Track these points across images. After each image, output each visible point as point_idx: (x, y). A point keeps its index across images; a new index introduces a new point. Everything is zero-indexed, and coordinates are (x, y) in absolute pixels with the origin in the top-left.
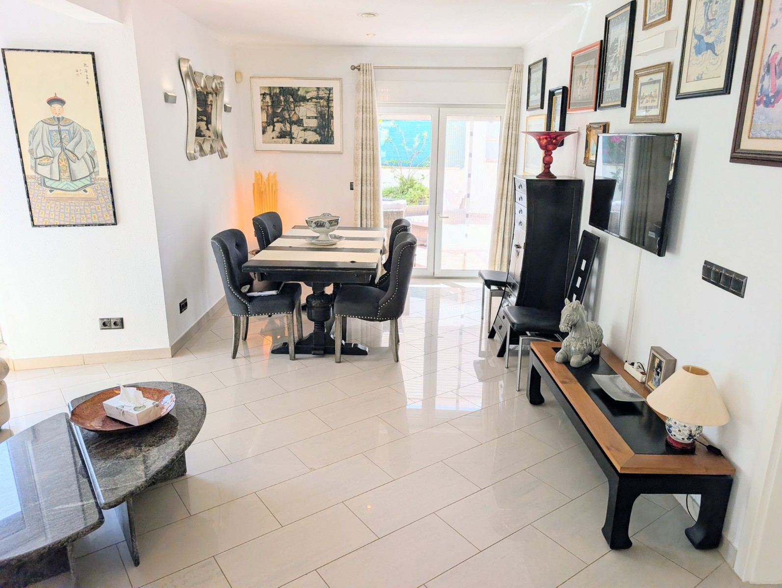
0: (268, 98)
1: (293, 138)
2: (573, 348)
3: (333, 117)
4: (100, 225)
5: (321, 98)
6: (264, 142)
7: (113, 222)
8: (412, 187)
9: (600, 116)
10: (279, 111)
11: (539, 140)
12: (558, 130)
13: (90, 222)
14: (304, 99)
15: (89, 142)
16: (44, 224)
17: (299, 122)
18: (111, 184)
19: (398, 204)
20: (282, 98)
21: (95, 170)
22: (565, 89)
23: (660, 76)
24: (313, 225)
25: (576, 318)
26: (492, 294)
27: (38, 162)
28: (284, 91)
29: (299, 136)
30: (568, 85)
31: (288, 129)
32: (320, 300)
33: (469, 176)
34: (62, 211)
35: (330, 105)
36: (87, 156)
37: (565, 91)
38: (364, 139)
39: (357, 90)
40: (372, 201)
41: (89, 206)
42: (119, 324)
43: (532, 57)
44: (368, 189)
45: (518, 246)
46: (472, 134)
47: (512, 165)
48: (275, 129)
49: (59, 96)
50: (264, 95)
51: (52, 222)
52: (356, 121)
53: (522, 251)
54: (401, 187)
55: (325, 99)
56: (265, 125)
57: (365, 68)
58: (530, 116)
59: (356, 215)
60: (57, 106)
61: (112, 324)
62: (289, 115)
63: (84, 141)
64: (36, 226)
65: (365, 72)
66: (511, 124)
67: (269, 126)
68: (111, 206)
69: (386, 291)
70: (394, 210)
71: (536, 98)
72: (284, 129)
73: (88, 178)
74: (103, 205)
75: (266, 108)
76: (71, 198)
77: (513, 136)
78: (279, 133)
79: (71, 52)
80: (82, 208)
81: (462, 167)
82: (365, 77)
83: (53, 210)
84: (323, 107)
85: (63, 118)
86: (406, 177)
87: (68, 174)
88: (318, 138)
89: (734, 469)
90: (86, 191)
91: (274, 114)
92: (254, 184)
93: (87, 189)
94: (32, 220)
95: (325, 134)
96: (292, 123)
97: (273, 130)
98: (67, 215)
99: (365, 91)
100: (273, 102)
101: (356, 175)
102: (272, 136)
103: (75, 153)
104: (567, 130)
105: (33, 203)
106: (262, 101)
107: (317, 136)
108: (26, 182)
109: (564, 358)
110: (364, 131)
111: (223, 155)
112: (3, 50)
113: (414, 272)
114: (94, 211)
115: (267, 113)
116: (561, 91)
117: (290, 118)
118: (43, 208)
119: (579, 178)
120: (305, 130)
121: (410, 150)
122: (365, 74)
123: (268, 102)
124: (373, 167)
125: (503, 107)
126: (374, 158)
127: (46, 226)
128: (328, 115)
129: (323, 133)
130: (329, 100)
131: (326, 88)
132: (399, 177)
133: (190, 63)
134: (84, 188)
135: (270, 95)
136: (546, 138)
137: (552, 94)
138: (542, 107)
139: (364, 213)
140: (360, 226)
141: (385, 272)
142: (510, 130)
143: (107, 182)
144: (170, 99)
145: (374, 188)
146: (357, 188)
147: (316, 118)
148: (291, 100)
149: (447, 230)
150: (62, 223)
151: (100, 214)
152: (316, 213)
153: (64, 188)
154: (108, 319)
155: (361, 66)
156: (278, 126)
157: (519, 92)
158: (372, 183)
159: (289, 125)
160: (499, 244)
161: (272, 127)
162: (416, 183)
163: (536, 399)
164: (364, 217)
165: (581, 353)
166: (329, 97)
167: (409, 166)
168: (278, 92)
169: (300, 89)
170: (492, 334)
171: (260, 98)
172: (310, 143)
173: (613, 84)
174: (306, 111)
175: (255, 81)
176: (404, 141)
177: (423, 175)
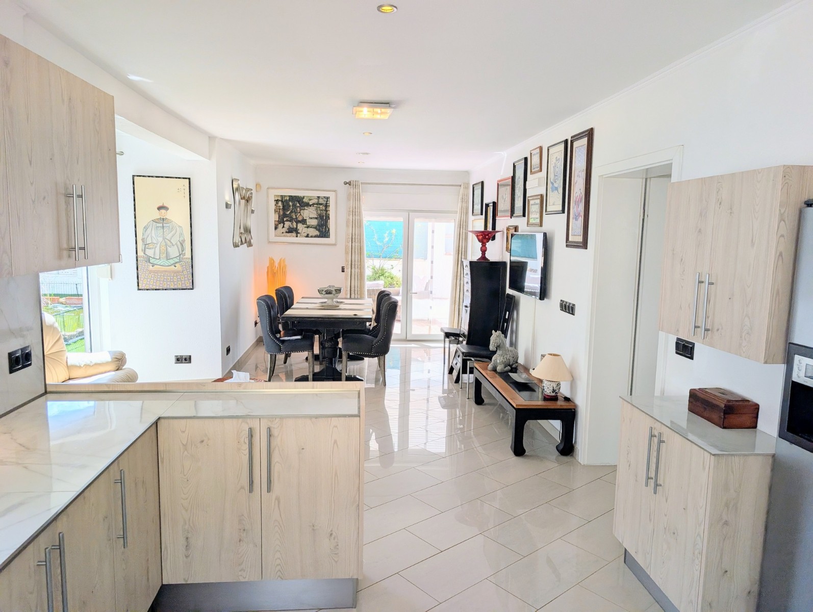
0: (280, 204)
1: (299, 233)
2: (498, 361)
3: (329, 218)
4: (182, 289)
5: (321, 204)
6: (276, 236)
7: (191, 287)
8: (383, 275)
9: (514, 222)
10: (288, 213)
11: (477, 236)
12: (491, 230)
13: (176, 287)
14: (308, 205)
15: (181, 234)
16: (146, 288)
17: (304, 221)
18: (192, 262)
19: (377, 284)
20: (291, 204)
21: (183, 253)
22: (494, 203)
23: (538, 201)
24: (324, 293)
25: (498, 341)
26: (450, 342)
27: (146, 247)
28: (292, 198)
29: (303, 231)
30: (496, 201)
31: (295, 226)
32: (331, 342)
33: (432, 262)
34: (158, 279)
35: (327, 209)
36: (179, 243)
37: (495, 204)
38: (354, 235)
39: (349, 199)
40: (359, 280)
41: (177, 276)
42: (188, 360)
43: (475, 179)
44: (356, 271)
45: (466, 307)
46: (433, 232)
47: (463, 254)
48: (285, 226)
49: (165, 205)
50: (277, 201)
51: (151, 287)
52: (348, 221)
53: (469, 309)
54: (373, 275)
55: (323, 206)
56: (276, 223)
57: (354, 183)
58: (475, 220)
59: (347, 291)
60: (163, 211)
61: (183, 360)
62: (296, 216)
63: (178, 233)
64: (140, 290)
65: (354, 186)
66: (462, 225)
67: (280, 223)
68: (191, 276)
69: (377, 337)
70: (375, 288)
71: (478, 207)
72: (291, 226)
73: (178, 258)
74: (186, 276)
75: (278, 210)
76: (166, 271)
77: (464, 233)
78: (288, 229)
79: (176, 178)
80: (172, 277)
81: (426, 259)
82: (354, 190)
83: (152, 278)
84: (322, 210)
85: (166, 218)
86: (377, 266)
87: (165, 255)
88: (317, 233)
89: (576, 406)
90: (175, 266)
91: (285, 215)
92: (268, 267)
93: (176, 265)
94: (138, 286)
95: (323, 230)
96: (298, 222)
97: (283, 227)
98: (162, 282)
99: (354, 200)
100: (283, 207)
101: (347, 261)
102: (282, 231)
103: (172, 241)
104: (497, 229)
105: (141, 274)
106: (275, 205)
107: (317, 231)
108: (137, 260)
109: (494, 367)
110: (354, 229)
111: (250, 245)
112: (133, 176)
113: (393, 337)
114: (179, 280)
115: (279, 214)
116: (492, 204)
117: (296, 218)
118: (146, 277)
119: (504, 260)
120: (308, 227)
121: (381, 244)
122: (354, 188)
123: (280, 206)
124: (360, 255)
125: (456, 212)
126: (361, 249)
127: (147, 290)
128: (326, 217)
129: (321, 230)
130: (327, 206)
131: (325, 197)
132: (372, 267)
133: (239, 182)
134: (174, 265)
135: (282, 201)
136: (482, 235)
137: (487, 205)
138: (482, 214)
139: (353, 289)
140: (349, 297)
141: (376, 324)
142: (462, 229)
143: (190, 260)
144: (229, 206)
145: (361, 271)
146: (348, 270)
147: (316, 218)
148: (298, 205)
149: (416, 302)
150: (157, 288)
151: (183, 282)
152: (325, 285)
153: (161, 264)
154: (181, 356)
155: (352, 182)
156: (287, 224)
157: (467, 202)
158: (359, 267)
159: (295, 223)
160: (456, 313)
161: (282, 224)
162: (386, 272)
163: (479, 401)
164: (353, 292)
165: (503, 363)
166: (326, 203)
167: (380, 257)
168: (288, 199)
169: (305, 198)
170: (451, 370)
171: (274, 203)
172: (312, 237)
173: (519, 203)
174: (309, 214)
175: (271, 191)
176: (375, 236)
177: (392, 266)
